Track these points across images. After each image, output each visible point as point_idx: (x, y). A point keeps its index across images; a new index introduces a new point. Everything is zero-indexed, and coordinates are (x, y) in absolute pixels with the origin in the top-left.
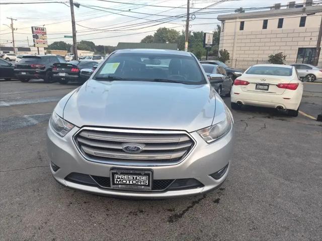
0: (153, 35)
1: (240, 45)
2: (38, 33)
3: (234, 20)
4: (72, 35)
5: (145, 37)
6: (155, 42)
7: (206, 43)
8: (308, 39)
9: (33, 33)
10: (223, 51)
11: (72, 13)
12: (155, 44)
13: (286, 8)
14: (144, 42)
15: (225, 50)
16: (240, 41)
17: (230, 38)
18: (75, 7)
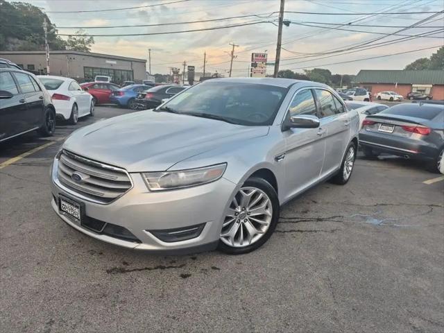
0: (429, 58)
2: (258, 61)
4: (274, 62)
5: (415, 61)
6: (430, 69)
9: (252, 60)
11: (280, 34)
12: (432, 71)
14: (411, 69)
18: (284, 26)
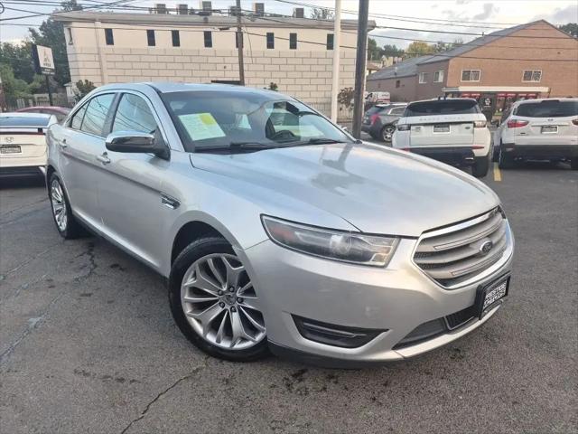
1: (114, 72)
3: (91, 25)
7: (42, 65)
8: (220, 67)
10: (84, 83)
13: (175, 13)
15: (86, 81)
16: (112, 65)
17: (92, 57)
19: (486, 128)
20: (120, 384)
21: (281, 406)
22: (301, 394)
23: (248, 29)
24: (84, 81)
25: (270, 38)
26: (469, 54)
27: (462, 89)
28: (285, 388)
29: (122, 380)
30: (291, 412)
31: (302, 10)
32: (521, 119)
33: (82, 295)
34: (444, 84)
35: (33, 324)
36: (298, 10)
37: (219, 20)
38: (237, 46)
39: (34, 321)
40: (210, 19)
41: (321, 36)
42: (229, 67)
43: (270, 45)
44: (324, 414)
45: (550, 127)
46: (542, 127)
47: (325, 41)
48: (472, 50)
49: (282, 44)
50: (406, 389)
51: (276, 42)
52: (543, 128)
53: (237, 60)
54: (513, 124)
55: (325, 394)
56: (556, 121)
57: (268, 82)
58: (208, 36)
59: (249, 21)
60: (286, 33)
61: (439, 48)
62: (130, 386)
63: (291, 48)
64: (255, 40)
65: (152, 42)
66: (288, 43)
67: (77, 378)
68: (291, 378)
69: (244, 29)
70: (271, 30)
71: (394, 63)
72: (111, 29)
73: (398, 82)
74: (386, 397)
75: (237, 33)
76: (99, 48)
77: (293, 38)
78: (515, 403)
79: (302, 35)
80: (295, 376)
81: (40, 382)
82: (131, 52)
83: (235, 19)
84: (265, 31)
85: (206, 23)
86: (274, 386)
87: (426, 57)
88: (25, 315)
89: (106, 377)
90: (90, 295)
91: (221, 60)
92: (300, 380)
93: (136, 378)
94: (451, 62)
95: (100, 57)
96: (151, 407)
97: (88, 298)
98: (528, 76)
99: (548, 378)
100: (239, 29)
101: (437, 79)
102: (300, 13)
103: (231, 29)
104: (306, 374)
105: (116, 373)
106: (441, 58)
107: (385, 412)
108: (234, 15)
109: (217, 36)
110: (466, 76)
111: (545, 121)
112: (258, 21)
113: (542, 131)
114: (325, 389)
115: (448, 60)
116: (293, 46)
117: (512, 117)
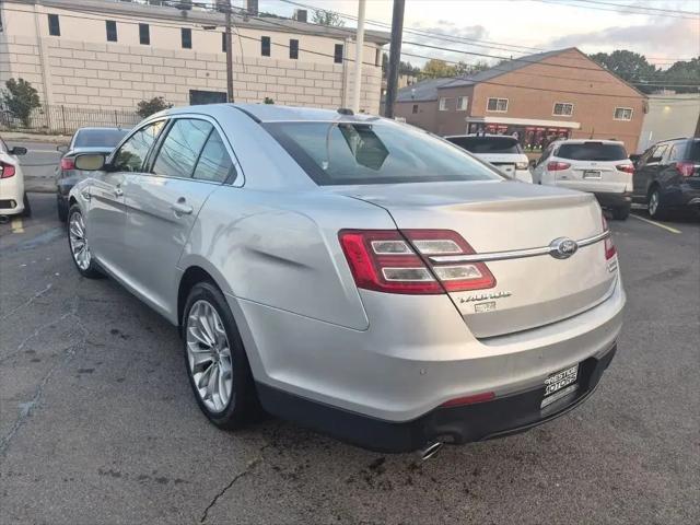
1: (60, 71)
3: (29, 8)
8: (201, 74)
10: (18, 83)
16: (56, 62)
17: (30, 50)
19: (528, 171)
20: (164, 486)
21: (365, 505)
22: (384, 489)
23: (240, 30)
24: (16, 80)
25: (266, 43)
26: (494, 80)
27: (488, 120)
28: (365, 483)
29: (163, 481)
30: (379, 511)
31: (305, 12)
32: (562, 161)
33: (82, 371)
34: (468, 113)
35: (26, 410)
36: (300, 11)
37: (200, 16)
38: (224, 50)
39: (26, 407)
40: (190, 13)
41: (328, 45)
42: (213, 75)
43: (266, 51)
44: (416, 510)
45: (592, 172)
46: (585, 171)
47: (332, 52)
48: (499, 75)
49: (280, 52)
50: (498, 478)
51: (273, 48)
52: (586, 173)
53: (225, 67)
54: (554, 167)
55: (411, 488)
56: (600, 165)
57: (262, 96)
58: (186, 35)
59: (241, 21)
60: (285, 38)
61: (460, 70)
62: (176, 488)
63: (291, 57)
64: (246, 44)
65: (112, 36)
66: (287, 51)
67: (106, 480)
68: (368, 470)
69: (234, 30)
70: (266, 34)
71: (408, 83)
72: (57, 16)
73: (415, 107)
74: (479, 487)
75: (224, 34)
76: (39, 39)
77: (294, 46)
78: (614, 488)
79: (304, 42)
80: (372, 467)
81: (56, 487)
82: (83, 47)
83: (222, 16)
84: (260, 34)
85: (184, 18)
86: (350, 481)
87: (447, 80)
88: (12, 399)
89: (141, 477)
90: (91, 371)
91: (203, 65)
92: (380, 473)
93: (181, 477)
94: (476, 88)
95: (40, 51)
96: (210, 513)
97: (89, 375)
98: (559, 108)
99: (640, 459)
100: (229, 29)
101: (460, 106)
102: (302, 15)
103: (217, 29)
104: (384, 465)
105: (155, 472)
106: (465, 83)
107: (482, 505)
108: (221, 11)
109: (198, 35)
110: (493, 105)
111: (587, 165)
112: (252, 21)
113: (584, 176)
114: (410, 482)
115: (473, 85)
116: (294, 55)
117: (552, 158)
